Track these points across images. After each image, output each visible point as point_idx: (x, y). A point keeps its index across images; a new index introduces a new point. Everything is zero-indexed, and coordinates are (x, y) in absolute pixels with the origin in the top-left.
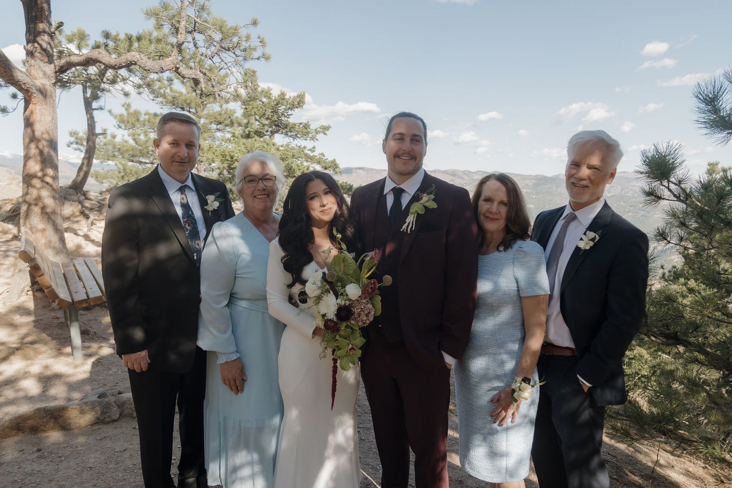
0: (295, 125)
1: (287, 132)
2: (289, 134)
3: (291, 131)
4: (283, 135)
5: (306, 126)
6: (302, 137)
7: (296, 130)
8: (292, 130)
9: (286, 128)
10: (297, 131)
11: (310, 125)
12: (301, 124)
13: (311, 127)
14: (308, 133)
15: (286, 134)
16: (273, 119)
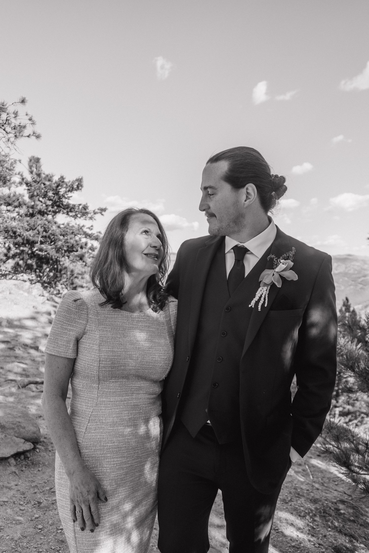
0: (74, 206)
1: (68, 212)
2: (71, 214)
3: (71, 211)
4: (65, 215)
5: (85, 208)
6: (82, 216)
7: (76, 210)
8: (73, 210)
9: (67, 208)
10: (76, 212)
11: (88, 207)
12: (80, 205)
13: (89, 208)
14: (87, 213)
15: (68, 214)
16: (54, 200)
